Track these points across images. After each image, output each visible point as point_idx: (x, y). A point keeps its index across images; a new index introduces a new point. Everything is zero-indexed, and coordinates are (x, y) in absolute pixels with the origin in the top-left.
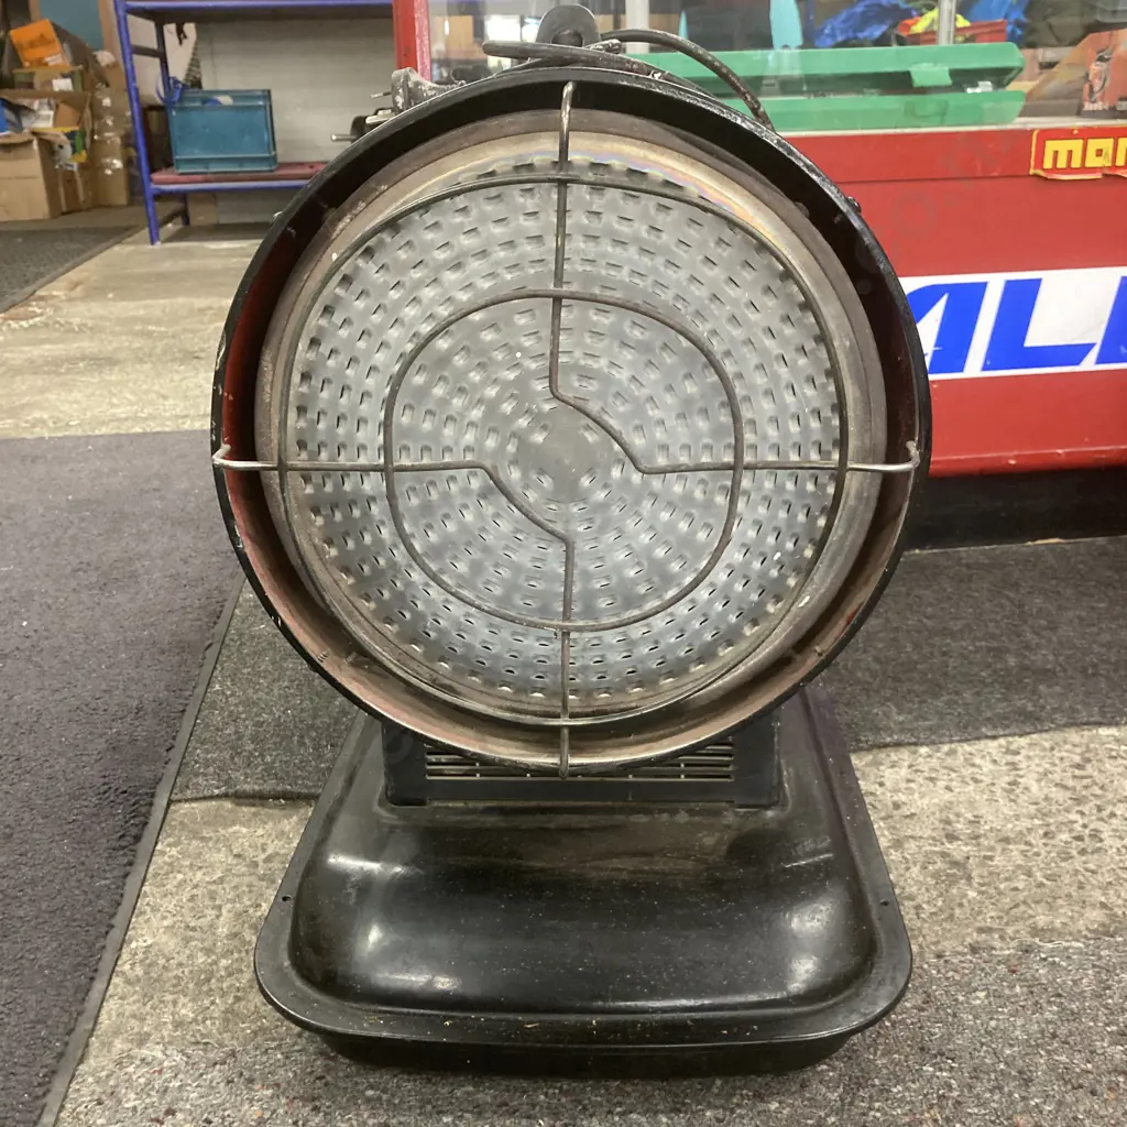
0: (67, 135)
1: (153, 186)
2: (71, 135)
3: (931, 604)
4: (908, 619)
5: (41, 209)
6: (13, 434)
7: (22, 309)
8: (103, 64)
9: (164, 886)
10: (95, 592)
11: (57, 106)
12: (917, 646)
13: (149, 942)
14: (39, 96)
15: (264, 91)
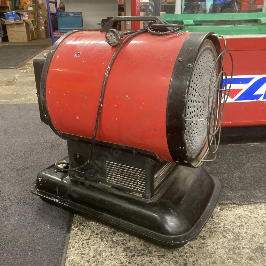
0: (31, 21)
1: (54, 36)
2: (32, 21)
3: (262, 159)
4: (257, 164)
5: (26, 39)
6: (25, 102)
7: (24, 67)
8: (40, 3)
9: (75, 240)
10: (49, 149)
11: (29, 14)
12: (261, 172)
13: (73, 258)
14: (25, 12)
15: (81, 13)
